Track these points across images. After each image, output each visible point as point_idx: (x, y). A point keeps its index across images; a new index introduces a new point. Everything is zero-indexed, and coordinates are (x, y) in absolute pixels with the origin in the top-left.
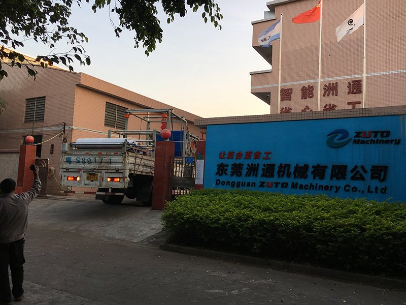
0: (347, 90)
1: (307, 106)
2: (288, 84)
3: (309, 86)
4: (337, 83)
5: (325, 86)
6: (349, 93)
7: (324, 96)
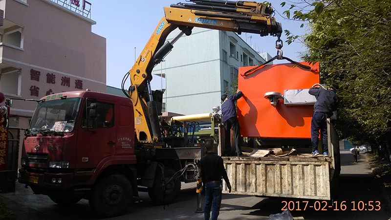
0: (75, 85)
1: (50, 90)
2: (36, 67)
3: (52, 74)
4: (69, 78)
5: (63, 77)
6: (76, 87)
7: (62, 85)
